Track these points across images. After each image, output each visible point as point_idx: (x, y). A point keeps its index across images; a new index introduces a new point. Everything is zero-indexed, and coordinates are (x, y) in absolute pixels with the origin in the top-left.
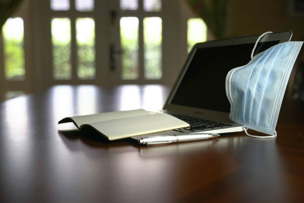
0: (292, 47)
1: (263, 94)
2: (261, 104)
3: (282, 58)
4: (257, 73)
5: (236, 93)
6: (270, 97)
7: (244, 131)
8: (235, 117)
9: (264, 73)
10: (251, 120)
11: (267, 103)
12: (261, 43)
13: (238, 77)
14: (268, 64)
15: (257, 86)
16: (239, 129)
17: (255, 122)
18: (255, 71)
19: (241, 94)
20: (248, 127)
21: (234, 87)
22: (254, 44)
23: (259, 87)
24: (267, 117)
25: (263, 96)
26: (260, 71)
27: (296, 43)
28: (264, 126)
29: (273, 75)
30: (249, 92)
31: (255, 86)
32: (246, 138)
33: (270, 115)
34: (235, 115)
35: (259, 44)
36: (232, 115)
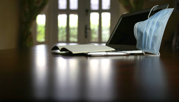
0: (168, 11)
1: (153, 33)
2: (151, 39)
3: (163, 16)
4: (150, 23)
5: (139, 34)
6: (157, 35)
7: (143, 53)
8: (139, 47)
9: (153, 23)
10: (147, 47)
11: (155, 38)
12: (153, 11)
13: (140, 26)
14: (155, 19)
15: (150, 29)
16: (140, 52)
17: (148, 48)
18: (149, 22)
19: (141, 34)
20: (145, 51)
21: (138, 31)
22: (150, 12)
23: (151, 30)
24: (155, 45)
25: (152, 35)
26: (151, 22)
27: (170, 9)
28: (153, 50)
29: (158, 24)
30: (146, 33)
31: (149, 30)
32: (144, 56)
33: (156, 44)
34: (139, 45)
35: (152, 11)
36: (137, 46)
